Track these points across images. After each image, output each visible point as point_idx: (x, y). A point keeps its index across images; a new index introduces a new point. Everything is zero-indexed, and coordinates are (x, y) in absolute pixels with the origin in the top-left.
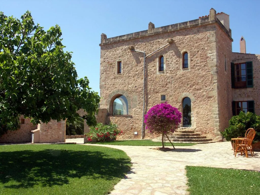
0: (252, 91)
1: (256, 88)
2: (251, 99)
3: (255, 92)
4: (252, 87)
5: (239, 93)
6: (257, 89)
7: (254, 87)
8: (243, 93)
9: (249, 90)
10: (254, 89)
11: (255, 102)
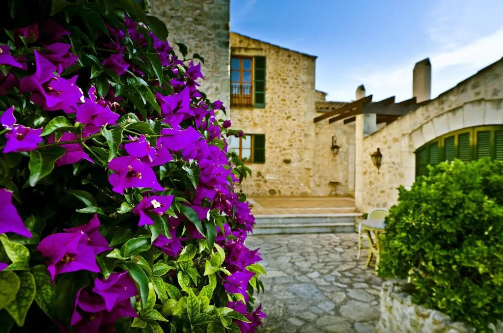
0: (263, 116)
1: (269, 110)
2: (259, 131)
3: (267, 117)
4: (264, 107)
5: (239, 117)
6: (271, 111)
7: (267, 106)
8: (246, 118)
9: (257, 112)
10: (266, 112)
11: (267, 138)
